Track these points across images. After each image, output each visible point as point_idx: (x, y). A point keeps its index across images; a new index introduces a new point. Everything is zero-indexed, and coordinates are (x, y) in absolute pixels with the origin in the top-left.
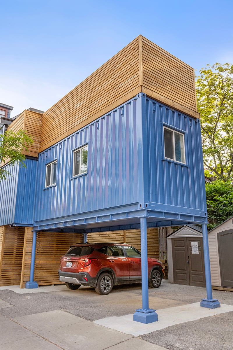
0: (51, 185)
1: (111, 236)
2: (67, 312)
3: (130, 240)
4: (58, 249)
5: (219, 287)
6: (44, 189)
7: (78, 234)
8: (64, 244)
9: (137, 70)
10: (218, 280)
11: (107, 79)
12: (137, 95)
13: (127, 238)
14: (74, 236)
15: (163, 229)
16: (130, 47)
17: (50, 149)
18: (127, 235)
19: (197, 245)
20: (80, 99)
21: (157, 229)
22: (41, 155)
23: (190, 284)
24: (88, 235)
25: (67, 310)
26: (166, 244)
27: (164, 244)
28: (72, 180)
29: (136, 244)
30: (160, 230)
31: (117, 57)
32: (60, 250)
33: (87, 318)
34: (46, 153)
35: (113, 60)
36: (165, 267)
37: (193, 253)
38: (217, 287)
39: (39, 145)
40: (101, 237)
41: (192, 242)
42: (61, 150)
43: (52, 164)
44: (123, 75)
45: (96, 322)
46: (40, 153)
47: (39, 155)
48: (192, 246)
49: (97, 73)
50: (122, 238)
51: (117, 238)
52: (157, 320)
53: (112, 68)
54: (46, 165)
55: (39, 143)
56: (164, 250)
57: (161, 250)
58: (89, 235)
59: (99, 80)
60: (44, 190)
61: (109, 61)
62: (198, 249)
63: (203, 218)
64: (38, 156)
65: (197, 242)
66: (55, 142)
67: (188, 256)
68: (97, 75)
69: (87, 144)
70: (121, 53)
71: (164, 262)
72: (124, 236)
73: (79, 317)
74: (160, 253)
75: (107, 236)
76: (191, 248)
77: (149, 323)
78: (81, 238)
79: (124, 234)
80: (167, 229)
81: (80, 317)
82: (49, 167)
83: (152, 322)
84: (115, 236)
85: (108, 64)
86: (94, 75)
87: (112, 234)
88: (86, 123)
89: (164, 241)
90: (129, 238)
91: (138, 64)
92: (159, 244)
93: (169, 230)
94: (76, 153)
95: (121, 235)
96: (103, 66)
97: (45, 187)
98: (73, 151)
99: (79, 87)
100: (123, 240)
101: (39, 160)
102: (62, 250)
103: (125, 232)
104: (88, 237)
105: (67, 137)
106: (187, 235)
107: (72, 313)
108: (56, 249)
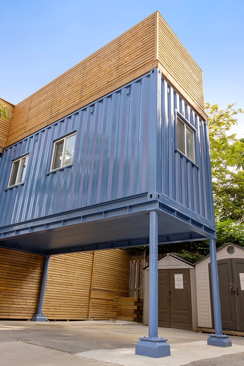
0: (16, 184)
1: (78, 263)
2: (29, 343)
3: (99, 271)
4: (11, 272)
5: (209, 329)
6: (6, 189)
7: (39, 256)
8: (20, 265)
9: (152, 45)
10: (209, 321)
11: (109, 60)
12: (151, 71)
13: (95, 268)
14: (33, 257)
15: (136, 262)
16: (143, 24)
17: (21, 143)
18: (96, 264)
19: (181, 279)
20: (70, 84)
21: (129, 262)
22: (6, 150)
23: (171, 326)
24: (51, 258)
25: (29, 342)
26: (138, 280)
27: (136, 281)
28: (48, 175)
29: (105, 276)
30: (132, 264)
31: (125, 36)
32: (13, 272)
33: (64, 350)
34: (14, 147)
35: (118, 40)
36: (137, 306)
37: (176, 287)
38: (207, 329)
39: (6, 140)
40: (66, 263)
41: (175, 275)
42: (36, 143)
43: (21, 159)
44: (131, 53)
45: (81, 355)
46: (5, 148)
47: (5, 151)
48: (175, 279)
49: (95, 55)
50: (90, 268)
51: (84, 266)
52: (168, 354)
53: (116, 48)
54: (13, 161)
55: (5, 137)
56: (135, 287)
57: (131, 287)
58: (53, 258)
59: (98, 62)
60: (6, 191)
61: (113, 41)
62: (182, 283)
63: (212, 232)
64: (3, 152)
65: (182, 275)
66: (29, 133)
67: (170, 292)
68: (96, 57)
69: (75, 131)
70: (130, 31)
71: (137, 301)
72: (93, 265)
73: (50, 349)
74: (130, 290)
75: (74, 262)
76: (175, 282)
77: (161, 357)
78: (42, 261)
79: (93, 263)
80: (141, 263)
81: (53, 349)
82: (17, 164)
83: (164, 357)
84: (83, 264)
85: (112, 44)
86: (91, 58)
87: (80, 261)
88: (76, 109)
89: (136, 276)
90: (98, 269)
91: (153, 40)
92: (130, 281)
93: (143, 264)
94: (58, 144)
95: (90, 263)
96: (104, 47)
97: (8, 187)
98: (54, 141)
99: (70, 72)
100: (91, 270)
101: (4, 156)
102: (16, 273)
103: (94, 261)
104: (50, 260)
105: (47, 126)
106: (170, 266)
107: (38, 344)
108: (9, 272)
